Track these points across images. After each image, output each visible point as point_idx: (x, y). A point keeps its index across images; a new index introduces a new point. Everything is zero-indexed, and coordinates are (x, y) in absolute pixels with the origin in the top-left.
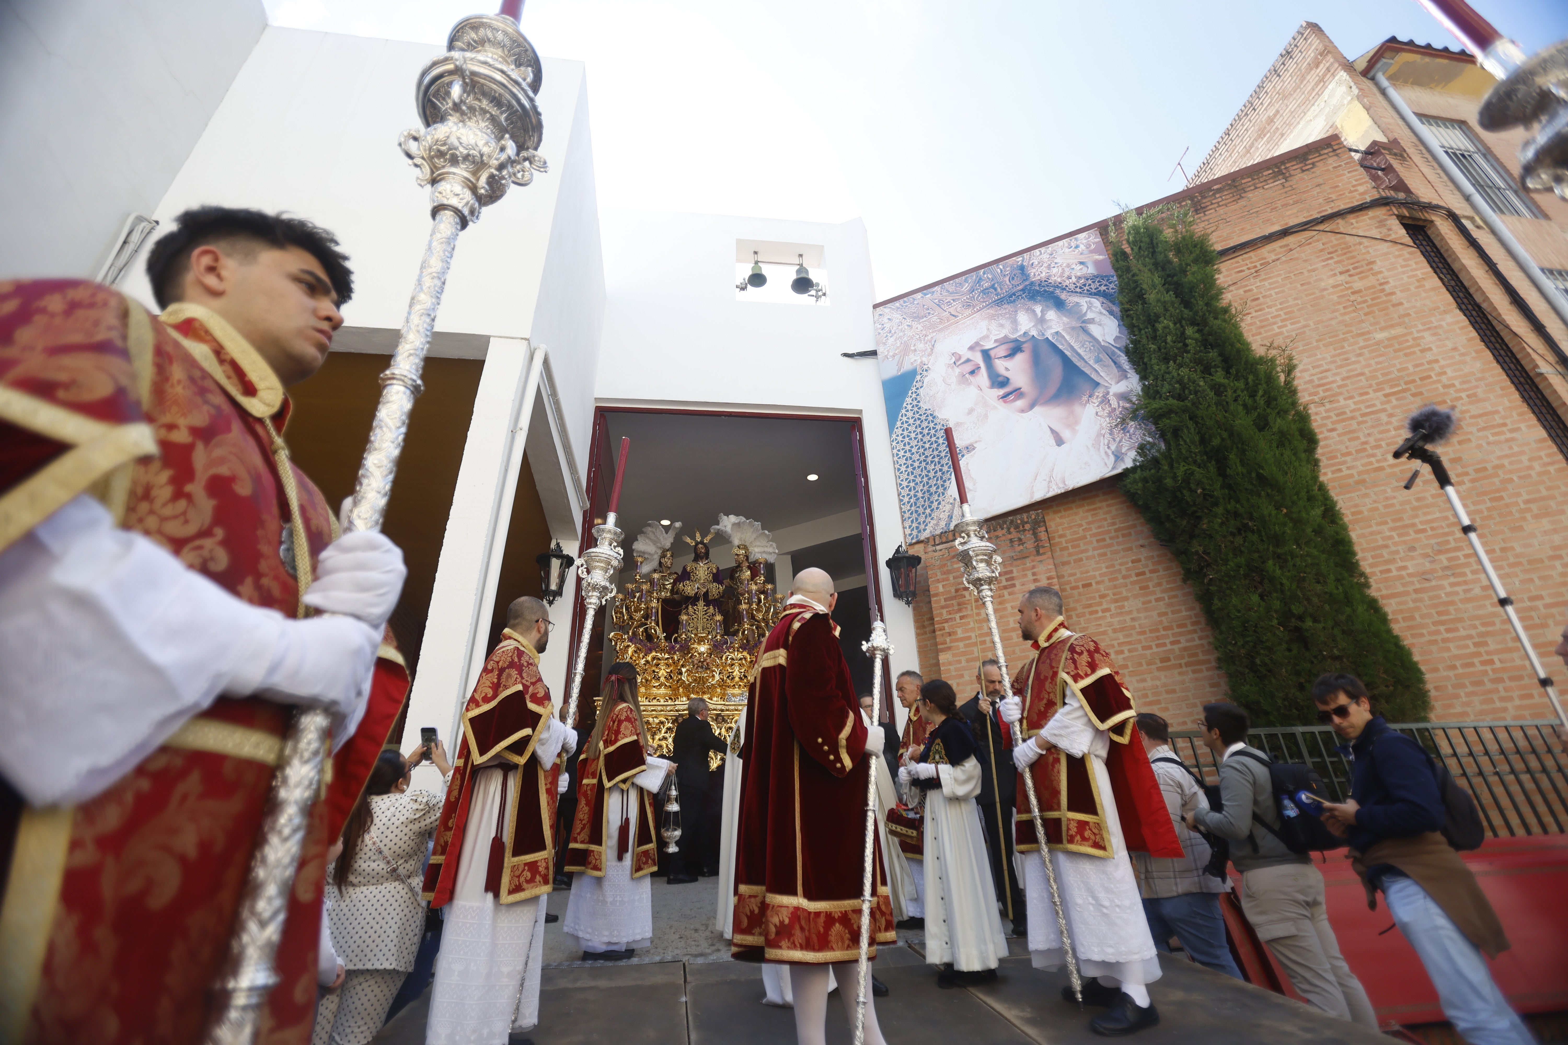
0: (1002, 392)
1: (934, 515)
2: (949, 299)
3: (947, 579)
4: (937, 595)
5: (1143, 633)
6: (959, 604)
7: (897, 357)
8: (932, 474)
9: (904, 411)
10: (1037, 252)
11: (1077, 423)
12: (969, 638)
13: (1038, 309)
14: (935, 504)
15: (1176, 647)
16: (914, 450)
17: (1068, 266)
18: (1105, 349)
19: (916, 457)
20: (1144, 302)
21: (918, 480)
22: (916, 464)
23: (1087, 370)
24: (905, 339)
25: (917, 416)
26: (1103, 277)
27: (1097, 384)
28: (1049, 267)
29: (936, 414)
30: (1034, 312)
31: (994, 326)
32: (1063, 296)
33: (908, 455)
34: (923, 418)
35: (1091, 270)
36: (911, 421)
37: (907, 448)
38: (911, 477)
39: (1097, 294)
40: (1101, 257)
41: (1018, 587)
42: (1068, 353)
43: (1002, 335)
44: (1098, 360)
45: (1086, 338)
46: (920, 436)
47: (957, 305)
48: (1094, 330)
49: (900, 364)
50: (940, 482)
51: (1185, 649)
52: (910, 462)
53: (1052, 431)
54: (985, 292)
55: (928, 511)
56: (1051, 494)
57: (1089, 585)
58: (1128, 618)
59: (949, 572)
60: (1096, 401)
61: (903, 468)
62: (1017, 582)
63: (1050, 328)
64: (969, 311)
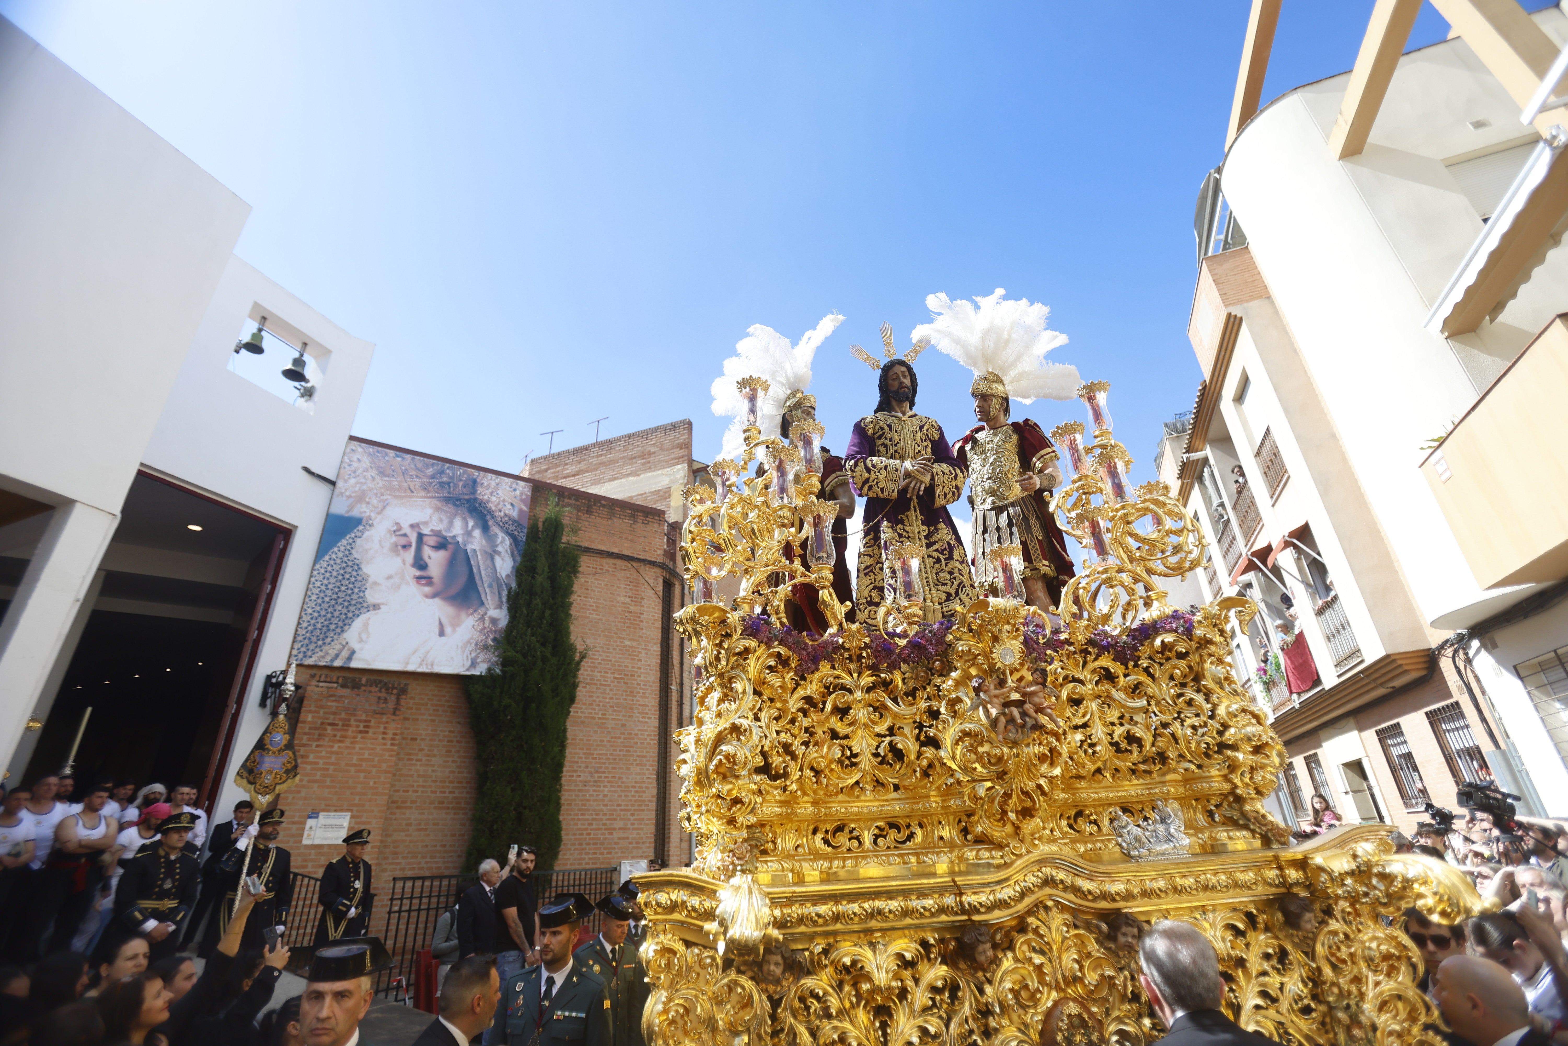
0: (418, 573)
1: (325, 648)
2: (414, 473)
3: (318, 712)
4: (304, 722)
5: (435, 781)
6: (320, 735)
7: (351, 500)
8: (337, 614)
9: (336, 549)
10: (490, 475)
11: (458, 625)
12: (317, 763)
13: (471, 523)
14: (328, 640)
15: (451, 796)
16: (330, 586)
17: (504, 501)
18: (497, 579)
19: (329, 593)
20: (533, 577)
21: (323, 613)
22: (327, 599)
23: (481, 589)
24: (365, 487)
25: (345, 559)
26: (519, 525)
27: (482, 604)
28: (492, 493)
29: (362, 566)
30: (467, 523)
31: (435, 518)
32: (491, 523)
33: (323, 588)
34: (350, 563)
35: (515, 514)
36: (338, 561)
37: (326, 582)
38: (318, 608)
39: (511, 535)
40: (525, 508)
41: (370, 734)
42: (475, 570)
43: (438, 528)
44: (490, 586)
45: (490, 564)
46: (340, 577)
47: (416, 483)
48: (498, 561)
49: (351, 507)
50: (340, 624)
51: (456, 798)
52: (322, 595)
53: (440, 623)
54: (442, 484)
55: (320, 643)
56: (420, 670)
57: (415, 739)
58: (430, 769)
59: (322, 707)
60: (477, 616)
61: (314, 597)
62: (371, 731)
63: (472, 543)
64: (423, 494)
